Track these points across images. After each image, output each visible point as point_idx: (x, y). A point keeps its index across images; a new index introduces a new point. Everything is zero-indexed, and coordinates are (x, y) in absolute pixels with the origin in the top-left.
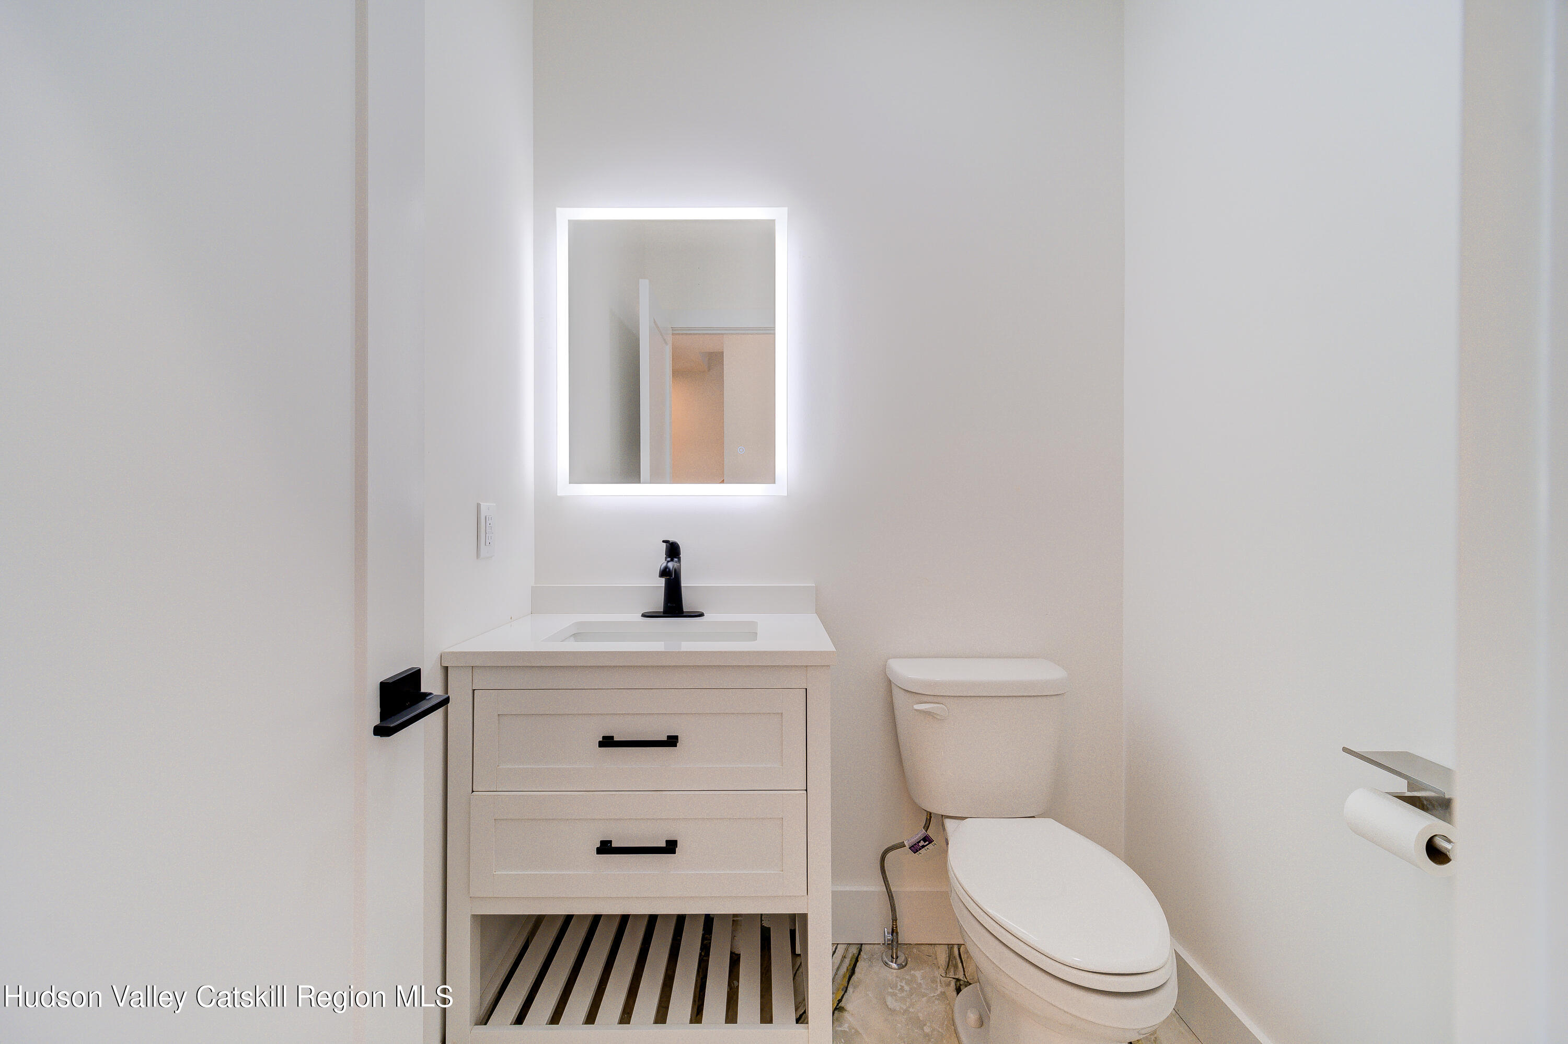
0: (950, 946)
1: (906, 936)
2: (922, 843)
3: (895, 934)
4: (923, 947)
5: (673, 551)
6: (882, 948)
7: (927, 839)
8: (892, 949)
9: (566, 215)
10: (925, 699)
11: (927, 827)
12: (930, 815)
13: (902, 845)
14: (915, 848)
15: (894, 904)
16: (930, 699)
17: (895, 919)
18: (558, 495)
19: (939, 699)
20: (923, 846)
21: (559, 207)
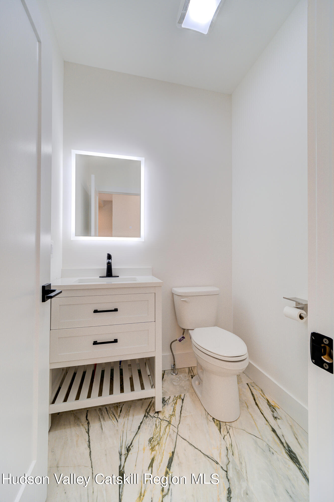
0: (189, 368)
1: (177, 367)
2: (182, 339)
3: (174, 366)
4: (181, 369)
5: (109, 257)
6: (171, 371)
7: (183, 338)
8: (174, 371)
9: (75, 152)
10: (184, 297)
11: (183, 334)
12: (184, 329)
13: (177, 340)
14: (180, 341)
15: (174, 357)
16: (185, 297)
17: (174, 361)
18: (71, 240)
19: (188, 297)
20: (182, 340)
21: (73, 149)
